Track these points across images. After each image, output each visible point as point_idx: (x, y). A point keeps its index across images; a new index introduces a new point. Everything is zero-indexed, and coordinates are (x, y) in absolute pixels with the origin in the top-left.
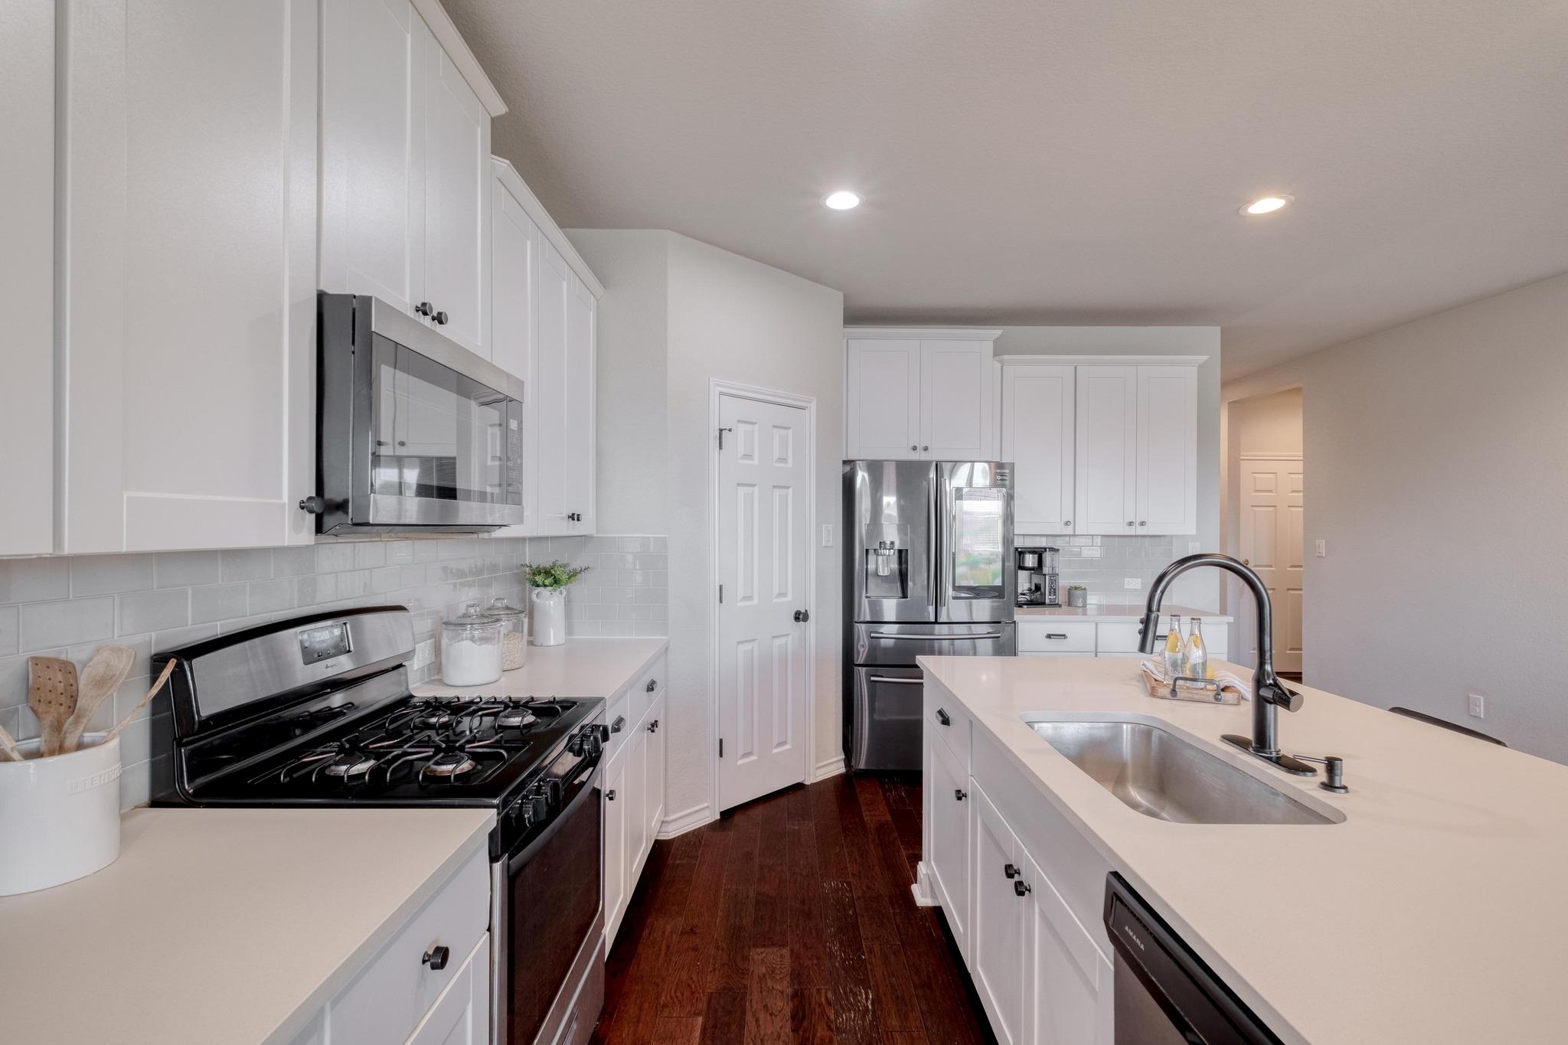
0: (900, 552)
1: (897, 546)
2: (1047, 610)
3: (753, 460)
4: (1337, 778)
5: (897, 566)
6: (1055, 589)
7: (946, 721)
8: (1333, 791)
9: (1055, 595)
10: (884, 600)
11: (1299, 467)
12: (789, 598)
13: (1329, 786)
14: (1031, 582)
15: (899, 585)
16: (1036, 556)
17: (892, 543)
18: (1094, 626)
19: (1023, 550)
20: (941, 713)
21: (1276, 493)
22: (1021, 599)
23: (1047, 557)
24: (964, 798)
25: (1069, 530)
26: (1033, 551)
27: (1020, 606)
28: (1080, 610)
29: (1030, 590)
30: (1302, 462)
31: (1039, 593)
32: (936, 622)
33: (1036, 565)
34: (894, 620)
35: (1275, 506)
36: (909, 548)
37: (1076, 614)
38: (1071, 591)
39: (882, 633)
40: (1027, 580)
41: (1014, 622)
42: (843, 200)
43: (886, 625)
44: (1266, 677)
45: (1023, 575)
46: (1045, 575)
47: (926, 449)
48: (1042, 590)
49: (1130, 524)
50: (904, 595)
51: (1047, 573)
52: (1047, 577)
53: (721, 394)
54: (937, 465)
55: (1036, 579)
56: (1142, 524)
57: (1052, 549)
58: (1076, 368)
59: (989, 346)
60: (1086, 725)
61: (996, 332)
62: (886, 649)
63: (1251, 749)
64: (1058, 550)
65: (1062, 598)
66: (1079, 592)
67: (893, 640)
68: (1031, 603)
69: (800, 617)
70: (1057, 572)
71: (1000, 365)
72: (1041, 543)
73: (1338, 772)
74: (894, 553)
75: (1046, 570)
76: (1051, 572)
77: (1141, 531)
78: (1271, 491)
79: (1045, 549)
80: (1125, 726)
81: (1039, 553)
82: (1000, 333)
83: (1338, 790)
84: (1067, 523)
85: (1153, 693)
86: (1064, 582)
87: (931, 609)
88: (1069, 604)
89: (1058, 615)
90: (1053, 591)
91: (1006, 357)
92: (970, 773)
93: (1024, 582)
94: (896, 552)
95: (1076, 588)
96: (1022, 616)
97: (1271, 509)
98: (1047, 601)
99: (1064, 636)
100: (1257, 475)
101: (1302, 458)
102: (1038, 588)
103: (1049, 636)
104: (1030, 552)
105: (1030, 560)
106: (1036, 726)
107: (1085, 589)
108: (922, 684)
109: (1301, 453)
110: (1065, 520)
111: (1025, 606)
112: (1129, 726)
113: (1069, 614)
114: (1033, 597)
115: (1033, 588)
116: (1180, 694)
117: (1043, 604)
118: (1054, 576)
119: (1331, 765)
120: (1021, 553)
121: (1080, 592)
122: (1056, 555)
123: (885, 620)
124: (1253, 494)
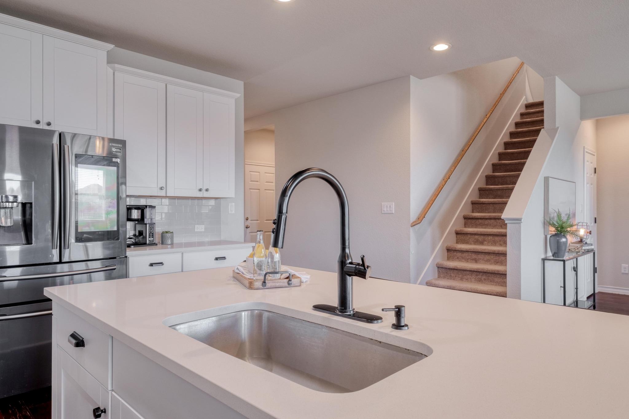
0: (24, 205)
1: (20, 199)
2: (148, 248)
4: (402, 320)
5: (20, 217)
6: (153, 234)
7: (80, 343)
8: (400, 329)
9: (153, 237)
10: (7, 247)
11: (273, 170)
13: (398, 326)
14: (135, 230)
15: (23, 234)
16: (140, 211)
17: (15, 197)
18: (180, 255)
19: (130, 207)
20: (73, 336)
21: (260, 182)
22: (129, 242)
23: (147, 212)
24: (103, 414)
25: (163, 193)
26: (137, 208)
27: (129, 246)
28: (169, 246)
29: (135, 235)
30: (274, 168)
31: (142, 237)
32: (60, 262)
33: (140, 217)
34: (18, 264)
35: (259, 189)
36: (33, 201)
37: (167, 248)
38: (163, 235)
39: (5, 277)
40: (133, 228)
41: (126, 257)
43: (9, 270)
44: (347, 259)
45: (130, 225)
46: (146, 224)
47: (48, 124)
48: (144, 234)
49: (200, 190)
50: (29, 241)
51: (147, 223)
52: (147, 225)
54: (60, 135)
55: (139, 227)
56: (207, 190)
57: (151, 207)
58: (166, 85)
59: (104, 56)
60: (214, 318)
61: (108, 47)
62: (9, 291)
63: (338, 312)
64: (155, 207)
65: (157, 239)
66: (168, 235)
67: (17, 281)
68: (136, 244)
70: (154, 222)
71: (112, 71)
72: (142, 202)
73: (402, 315)
74: (18, 206)
75: (146, 221)
76: (150, 222)
77: (206, 195)
78: (257, 181)
79: (146, 206)
80: (243, 313)
81: (142, 209)
82: (112, 47)
83: (404, 328)
84: (161, 188)
85: (251, 286)
86: (158, 229)
87: (55, 252)
88: (162, 243)
89: (155, 249)
90: (152, 235)
91: (116, 65)
92: (110, 388)
93: (130, 229)
94: (20, 205)
95: (167, 232)
96: (131, 253)
97: (258, 191)
98: (148, 242)
99: (161, 263)
100: (251, 173)
101: (274, 166)
102: (141, 233)
103: (151, 265)
104: (136, 209)
105: (135, 214)
106: (178, 327)
107: (172, 232)
108: (51, 314)
109: (274, 164)
110: (160, 186)
111: (133, 246)
112: (246, 313)
113: (162, 248)
114: (137, 240)
115: (137, 234)
116: (269, 284)
117: (144, 244)
118: (152, 225)
119: (399, 311)
120: (129, 209)
121: (170, 235)
122: (154, 210)
123: (9, 264)
124: (250, 182)
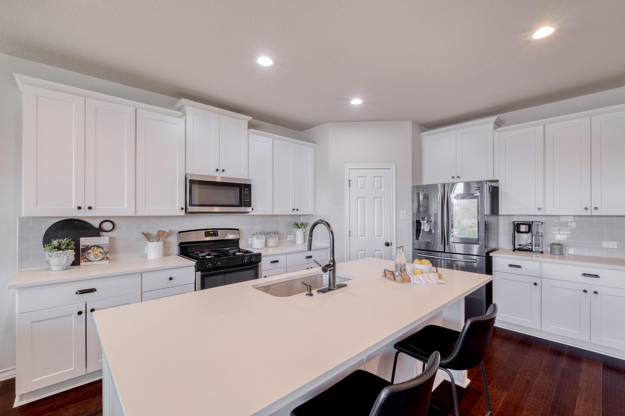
3: (365, 189)
9: (539, 247)
12: (383, 237)
18: (539, 263)
23: (533, 227)
25: (541, 213)
28: (566, 257)
32: (444, 252)
39: (421, 254)
42: (356, 102)
47: (458, 177)
49: (587, 209)
51: (533, 235)
52: (533, 237)
53: (350, 169)
57: (537, 223)
58: (544, 126)
59: (491, 125)
61: (494, 118)
69: (387, 244)
71: (498, 133)
76: (535, 235)
77: (595, 213)
79: (532, 222)
81: (529, 225)
82: (496, 118)
84: (538, 209)
88: (551, 253)
91: (502, 128)
98: (534, 250)
99: (519, 267)
103: (510, 266)
104: (522, 224)
105: (523, 228)
107: (566, 245)
110: (537, 207)
117: (532, 251)
118: (538, 237)
121: (561, 247)
122: (540, 225)
